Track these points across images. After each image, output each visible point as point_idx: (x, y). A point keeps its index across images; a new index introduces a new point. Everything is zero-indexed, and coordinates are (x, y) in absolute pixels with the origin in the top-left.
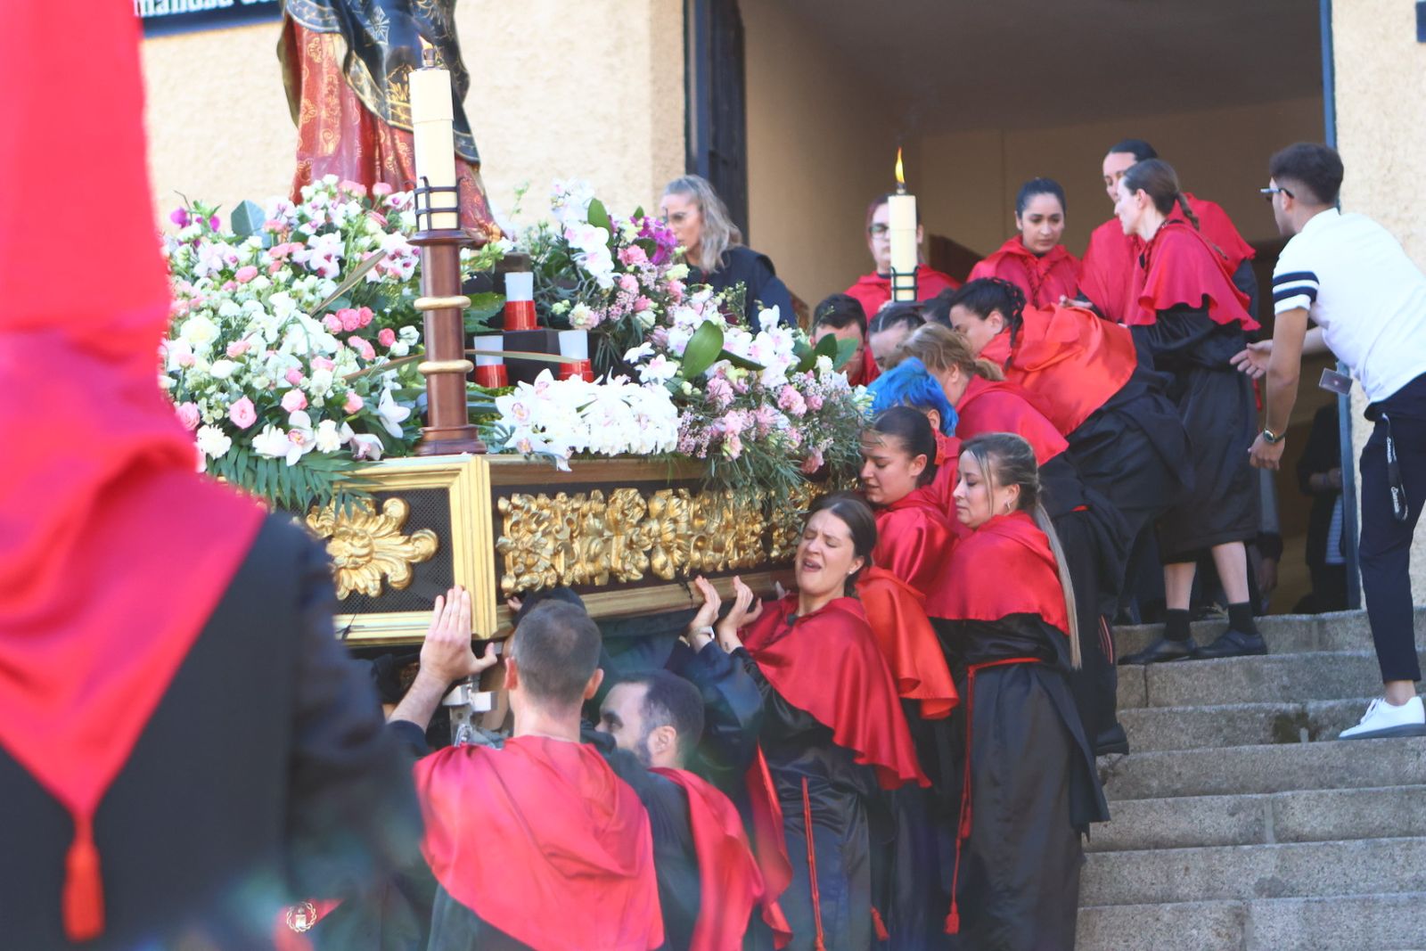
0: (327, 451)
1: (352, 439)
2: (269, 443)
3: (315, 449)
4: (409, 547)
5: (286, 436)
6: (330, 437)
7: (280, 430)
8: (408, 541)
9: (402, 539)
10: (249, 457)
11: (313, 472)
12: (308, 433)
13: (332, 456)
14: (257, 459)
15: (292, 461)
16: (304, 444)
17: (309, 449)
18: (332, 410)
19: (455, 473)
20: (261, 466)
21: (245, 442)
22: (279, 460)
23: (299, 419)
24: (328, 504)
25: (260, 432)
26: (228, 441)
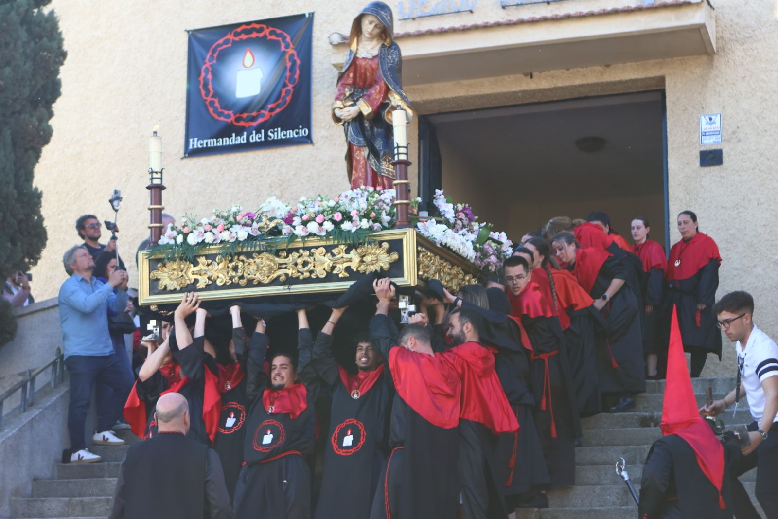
0: (364, 228)
1: (372, 225)
2: (346, 226)
3: (360, 228)
4: (389, 258)
5: (352, 224)
6: (365, 224)
7: (350, 222)
8: (389, 256)
9: (387, 255)
10: (340, 231)
11: (360, 234)
12: (358, 223)
13: (366, 229)
14: (342, 231)
15: (353, 230)
16: (357, 226)
17: (359, 227)
18: (366, 216)
19: (405, 233)
20: (344, 234)
21: (338, 227)
22: (349, 231)
23: (355, 218)
24: (364, 244)
25: (343, 223)
26: (333, 226)
